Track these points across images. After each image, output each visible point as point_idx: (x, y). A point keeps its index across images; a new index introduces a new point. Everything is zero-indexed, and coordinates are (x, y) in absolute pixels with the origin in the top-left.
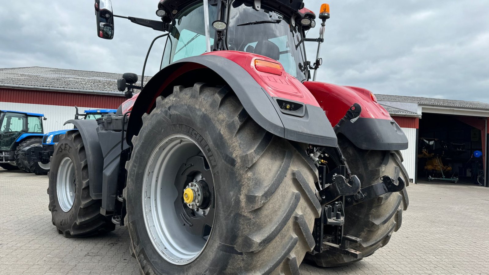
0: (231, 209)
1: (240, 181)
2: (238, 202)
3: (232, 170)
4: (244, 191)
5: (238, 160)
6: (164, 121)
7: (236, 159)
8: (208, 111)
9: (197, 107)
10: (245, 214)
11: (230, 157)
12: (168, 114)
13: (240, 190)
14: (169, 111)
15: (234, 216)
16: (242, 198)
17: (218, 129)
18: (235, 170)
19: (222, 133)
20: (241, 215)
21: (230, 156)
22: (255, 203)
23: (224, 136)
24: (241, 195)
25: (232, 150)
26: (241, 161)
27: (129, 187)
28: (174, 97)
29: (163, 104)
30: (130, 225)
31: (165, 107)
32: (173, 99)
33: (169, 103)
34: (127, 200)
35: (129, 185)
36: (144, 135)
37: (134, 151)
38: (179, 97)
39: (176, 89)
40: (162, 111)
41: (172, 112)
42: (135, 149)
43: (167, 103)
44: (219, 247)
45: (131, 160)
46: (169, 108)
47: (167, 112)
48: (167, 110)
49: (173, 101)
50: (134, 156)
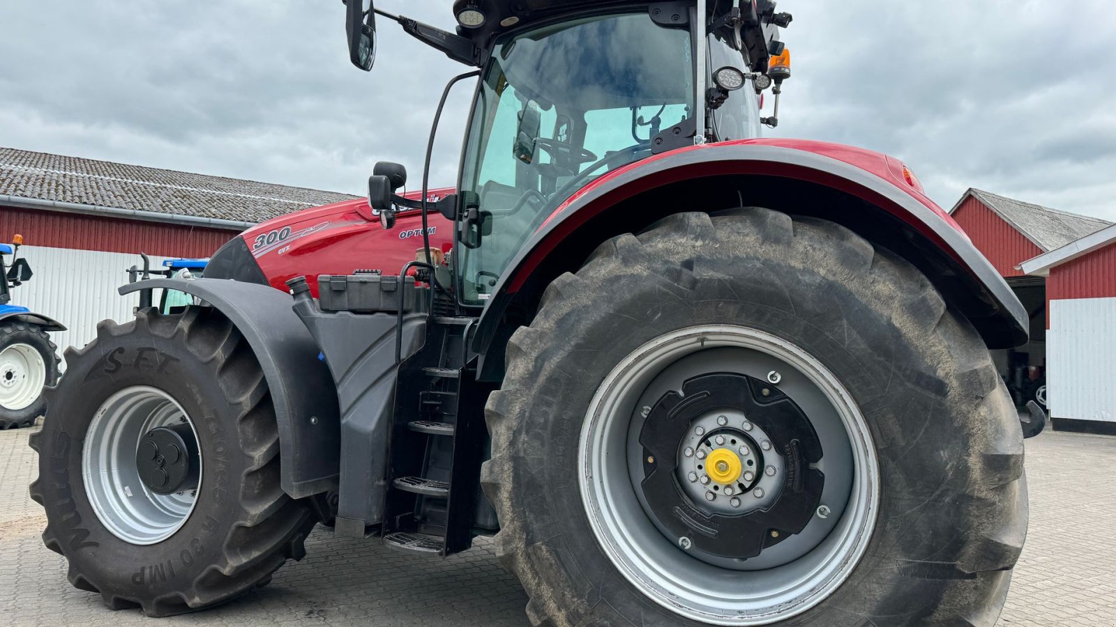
0: (943, 487)
1: (964, 426)
2: (963, 471)
3: (941, 404)
4: (977, 448)
5: (954, 383)
6: (666, 294)
7: (947, 381)
8: (838, 275)
9: (797, 264)
10: (982, 495)
11: (930, 377)
12: (684, 277)
13: (966, 446)
14: (685, 271)
15: (954, 501)
16: (975, 463)
17: (881, 315)
18: (948, 404)
19: (897, 325)
20: (971, 498)
21: (931, 374)
22: (1008, 469)
23: (904, 331)
24: (969, 455)
25: (931, 360)
26: (961, 385)
27: (522, 454)
28: (696, 239)
29: (649, 254)
30: (541, 549)
31: (667, 262)
32: (691, 242)
33: (678, 253)
34: (514, 488)
35: (525, 451)
36: (584, 326)
37: (535, 367)
38: (715, 240)
39: (698, 219)
40: (655, 271)
41: (703, 273)
42: (541, 360)
43: (668, 251)
44: (905, 571)
45: (517, 387)
46: (688, 264)
47: (679, 273)
48: (679, 268)
49: (694, 247)
50: (542, 379)
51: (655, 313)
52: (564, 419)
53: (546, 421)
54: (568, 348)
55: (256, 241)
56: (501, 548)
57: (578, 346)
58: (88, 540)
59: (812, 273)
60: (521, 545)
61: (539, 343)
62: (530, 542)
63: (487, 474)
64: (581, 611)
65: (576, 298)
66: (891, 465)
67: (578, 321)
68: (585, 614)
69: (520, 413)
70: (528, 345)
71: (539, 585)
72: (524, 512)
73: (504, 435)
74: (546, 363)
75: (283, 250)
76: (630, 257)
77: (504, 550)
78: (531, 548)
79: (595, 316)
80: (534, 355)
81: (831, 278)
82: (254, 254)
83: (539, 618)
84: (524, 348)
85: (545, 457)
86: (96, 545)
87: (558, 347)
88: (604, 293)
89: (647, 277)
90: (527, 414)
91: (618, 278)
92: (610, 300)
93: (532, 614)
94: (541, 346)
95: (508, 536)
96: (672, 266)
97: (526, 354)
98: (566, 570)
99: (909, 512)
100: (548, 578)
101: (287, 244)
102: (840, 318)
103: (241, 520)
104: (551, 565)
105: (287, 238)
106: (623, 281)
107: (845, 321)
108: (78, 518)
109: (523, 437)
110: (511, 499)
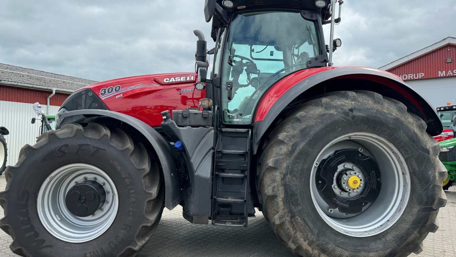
0: (430, 183)
1: (434, 164)
2: (434, 177)
3: (429, 157)
4: (437, 170)
5: (431, 150)
6: (343, 121)
7: (429, 150)
8: (398, 115)
9: (386, 111)
10: (438, 185)
11: (425, 148)
13: (435, 170)
14: (350, 112)
15: (432, 187)
16: (437, 174)
17: (412, 129)
18: (430, 157)
19: (416, 132)
20: (436, 186)
21: (425, 147)
22: (444, 176)
23: (418, 134)
24: (436, 173)
25: (425, 143)
26: (433, 150)
27: (288, 183)
28: (352, 101)
29: (335, 106)
30: (298, 219)
31: (342, 109)
32: (350, 102)
33: (346, 106)
34: (284, 197)
35: (289, 182)
36: (312, 133)
37: (292, 149)
38: (358, 101)
39: (352, 94)
40: (339, 112)
41: (356, 113)
42: (295, 146)
43: (343, 105)
44: (419, 211)
45: (284, 157)
46: (351, 110)
47: (348, 113)
48: (348, 111)
49: (352, 104)
50: (295, 154)
51: (339, 128)
52: (304, 169)
53: (298, 170)
54: (306, 141)
55: (101, 91)
56: (279, 220)
57: (310, 140)
58: (45, 244)
59: (391, 115)
60: (288, 218)
61: (292, 139)
62: (292, 217)
63: (271, 192)
64: (314, 240)
65: (308, 122)
66: (414, 177)
67: (310, 131)
68: (316, 241)
69: (286, 167)
70: (287, 140)
71: (295, 233)
72: (290, 205)
73: (279, 176)
74: (297, 147)
75: (119, 96)
76: (328, 107)
77: (279, 221)
78: (293, 219)
79: (317, 129)
80: (291, 144)
81: (397, 116)
82: (101, 97)
83: (295, 245)
84: (285, 141)
85: (298, 184)
86: (51, 246)
87: (302, 141)
88: (319, 120)
89: (336, 114)
90: (290, 167)
91: (324, 115)
92: (322, 123)
93: (292, 244)
94: (294, 141)
95: (281, 215)
96: (345, 111)
97: (286, 144)
98: (308, 226)
99: (420, 192)
100: (300, 230)
101: (121, 93)
102: (400, 130)
103: (144, 223)
104: (302, 224)
105: (120, 90)
106: (326, 116)
107: (401, 131)
108: (37, 234)
109: (289, 176)
110: (283, 201)
